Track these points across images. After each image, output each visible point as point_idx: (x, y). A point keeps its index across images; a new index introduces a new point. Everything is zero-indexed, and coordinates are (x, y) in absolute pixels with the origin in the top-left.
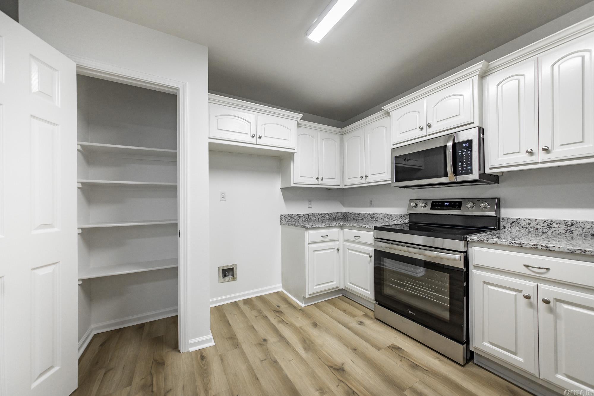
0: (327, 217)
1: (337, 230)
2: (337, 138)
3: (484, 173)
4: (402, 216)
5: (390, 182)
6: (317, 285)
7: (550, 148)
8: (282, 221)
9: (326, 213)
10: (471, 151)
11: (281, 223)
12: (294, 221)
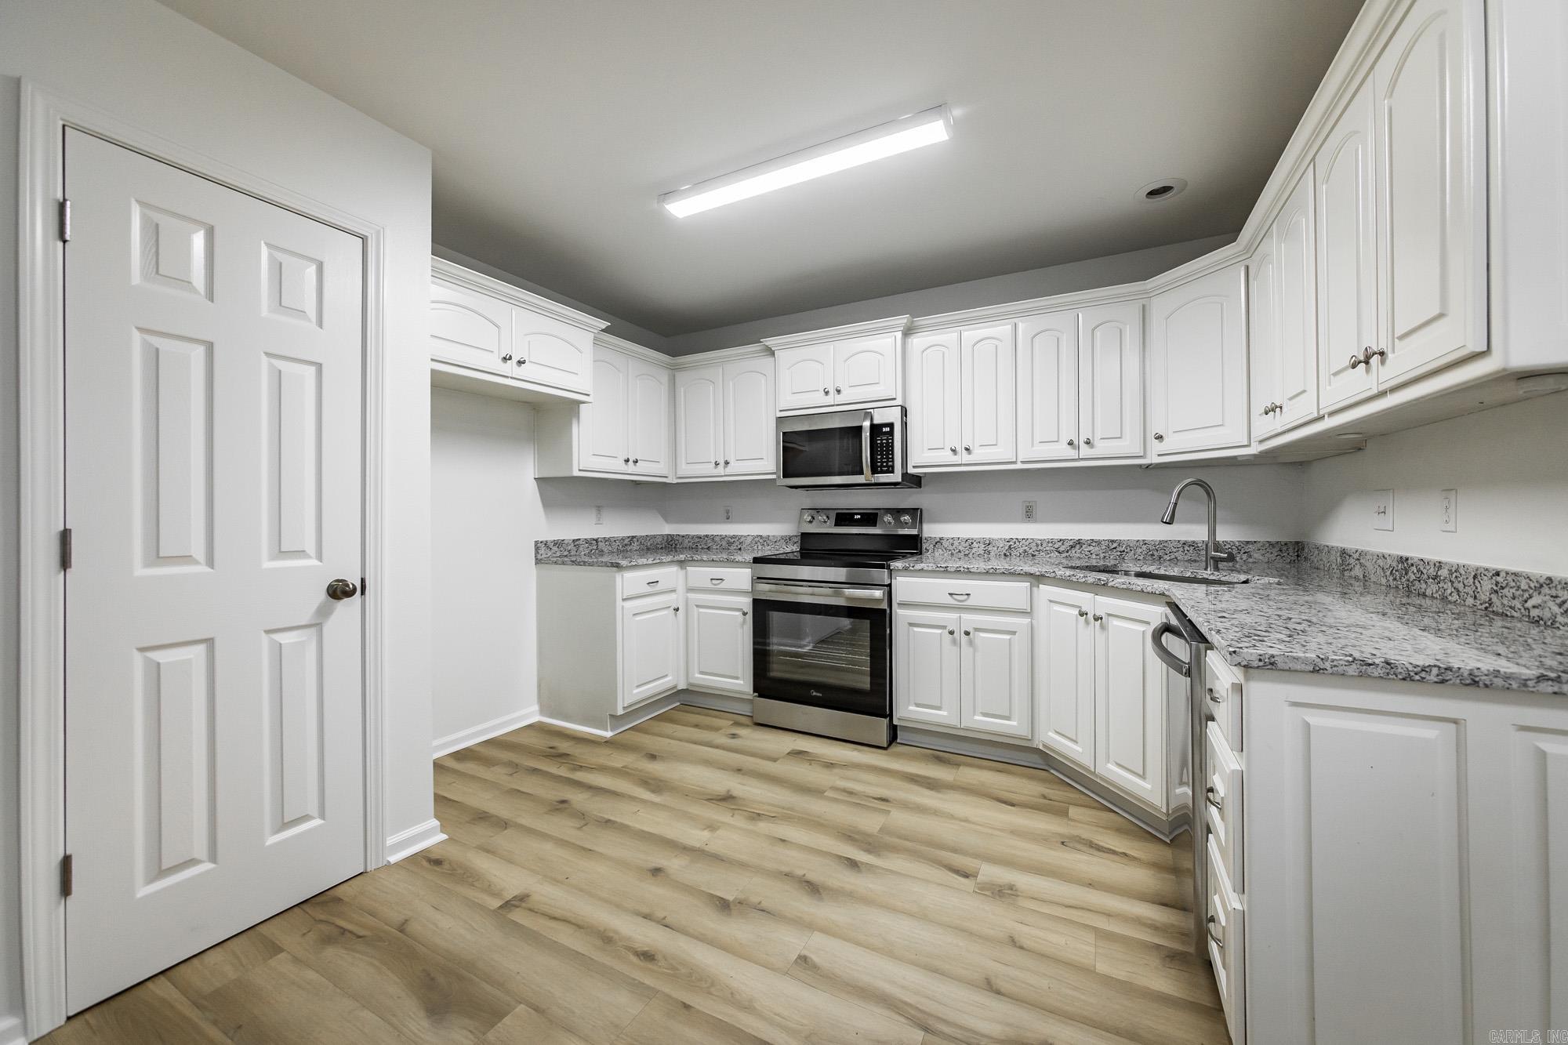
0: (635, 546)
1: (674, 569)
2: (664, 377)
3: (907, 473)
4: (788, 539)
5: (774, 477)
6: (638, 686)
7: (971, 448)
8: (539, 557)
9: (633, 537)
10: (893, 439)
11: (538, 561)
12: (566, 556)
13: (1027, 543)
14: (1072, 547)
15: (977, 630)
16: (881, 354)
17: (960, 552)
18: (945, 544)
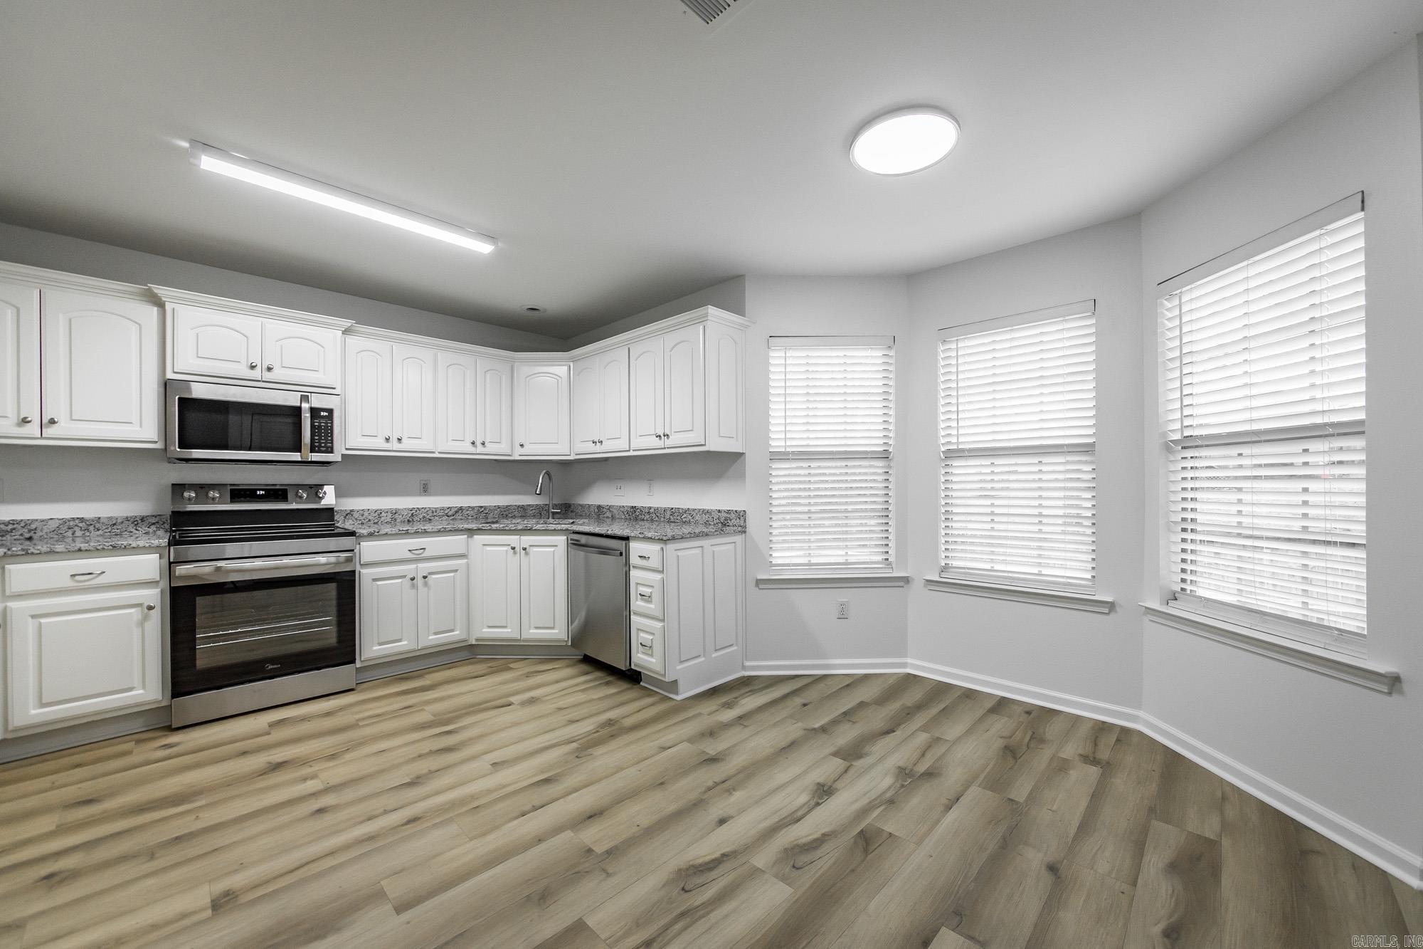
7: (402, 437)
10: (332, 423)
13: (426, 510)
14: (456, 512)
15: (430, 574)
16: (322, 347)
17: (370, 520)
18: (356, 515)
